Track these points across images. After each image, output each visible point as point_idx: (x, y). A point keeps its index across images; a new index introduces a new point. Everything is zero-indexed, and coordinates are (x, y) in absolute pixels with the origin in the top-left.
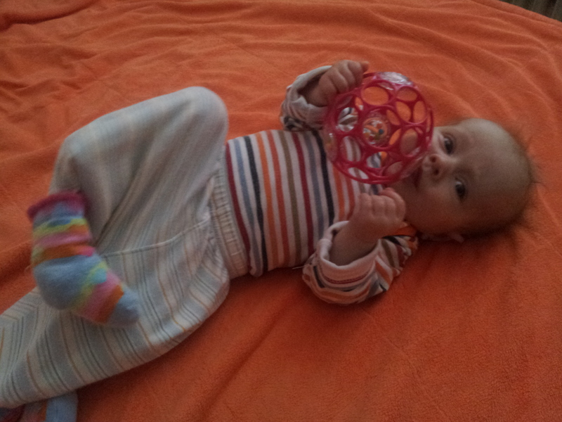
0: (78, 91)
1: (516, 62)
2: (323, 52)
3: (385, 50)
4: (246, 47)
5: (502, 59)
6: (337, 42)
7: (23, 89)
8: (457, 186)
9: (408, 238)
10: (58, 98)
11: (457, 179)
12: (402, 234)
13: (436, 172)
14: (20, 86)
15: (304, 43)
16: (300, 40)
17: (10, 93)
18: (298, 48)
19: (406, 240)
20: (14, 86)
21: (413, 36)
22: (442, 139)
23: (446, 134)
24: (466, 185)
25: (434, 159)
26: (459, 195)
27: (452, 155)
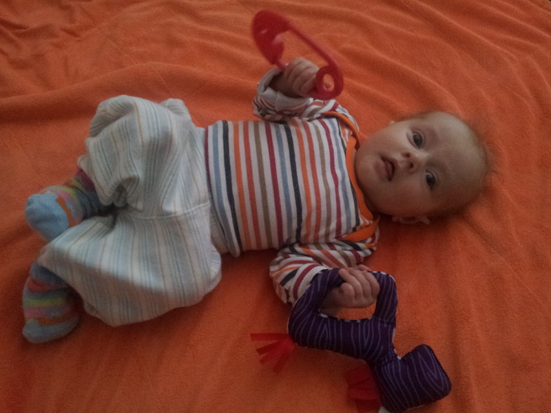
0: (78, 39)
3: (385, 24)
7: (23, 30)
8: (427, 177)
10: (57, 46)
11: (427, 171)
13: (411, 165)
14: (20, 27)
17: (10, 34)
22: (411, 135)
23: (414, 130)
24: (435, 175)
25: (408, 155)
26: (429, 185)
27: (422, 150)
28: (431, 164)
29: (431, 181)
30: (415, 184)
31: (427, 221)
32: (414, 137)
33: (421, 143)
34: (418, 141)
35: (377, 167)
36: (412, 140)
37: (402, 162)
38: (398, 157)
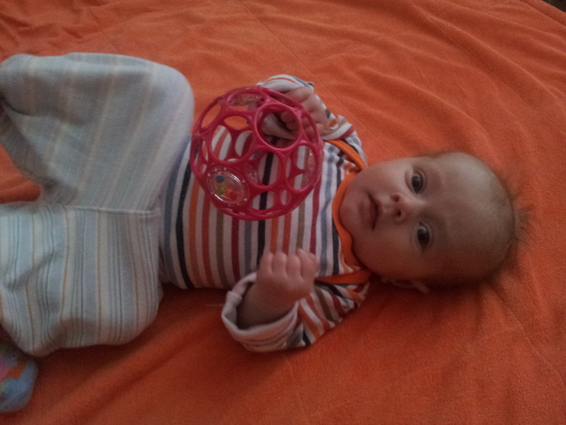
0: (78, 40)
1: (559, 91)
2: (343, 41)
4: (265, 20)
5: (544, 86)
6: (363, 31)
7: (27, 28)
8: (420, 231)
9: (352, 287)
10: (55, 45)
11: (421, 224)
12: (344, 282)
14: (23, 25)
15: (328, 26)
16: (325, 22)
17: (12, 31)
18: (320, 31)
19: (348, 290)
20: (18, 24)
21: (451, 39)
22: (411, 174)
23: (417, 169)
24: (430, 231)
25: (397, 199)
26: (420, 243)
27: (419, 196)
28: (425, 215)
29: (423, 238)
30: (402, 238)
31: (423, 288)
32: (414, 179)
33: (420, 188)
34: (417, 185)
35: (361, 208)
36: (410, 182)
37: (387, 206)
38: (384, 199)
